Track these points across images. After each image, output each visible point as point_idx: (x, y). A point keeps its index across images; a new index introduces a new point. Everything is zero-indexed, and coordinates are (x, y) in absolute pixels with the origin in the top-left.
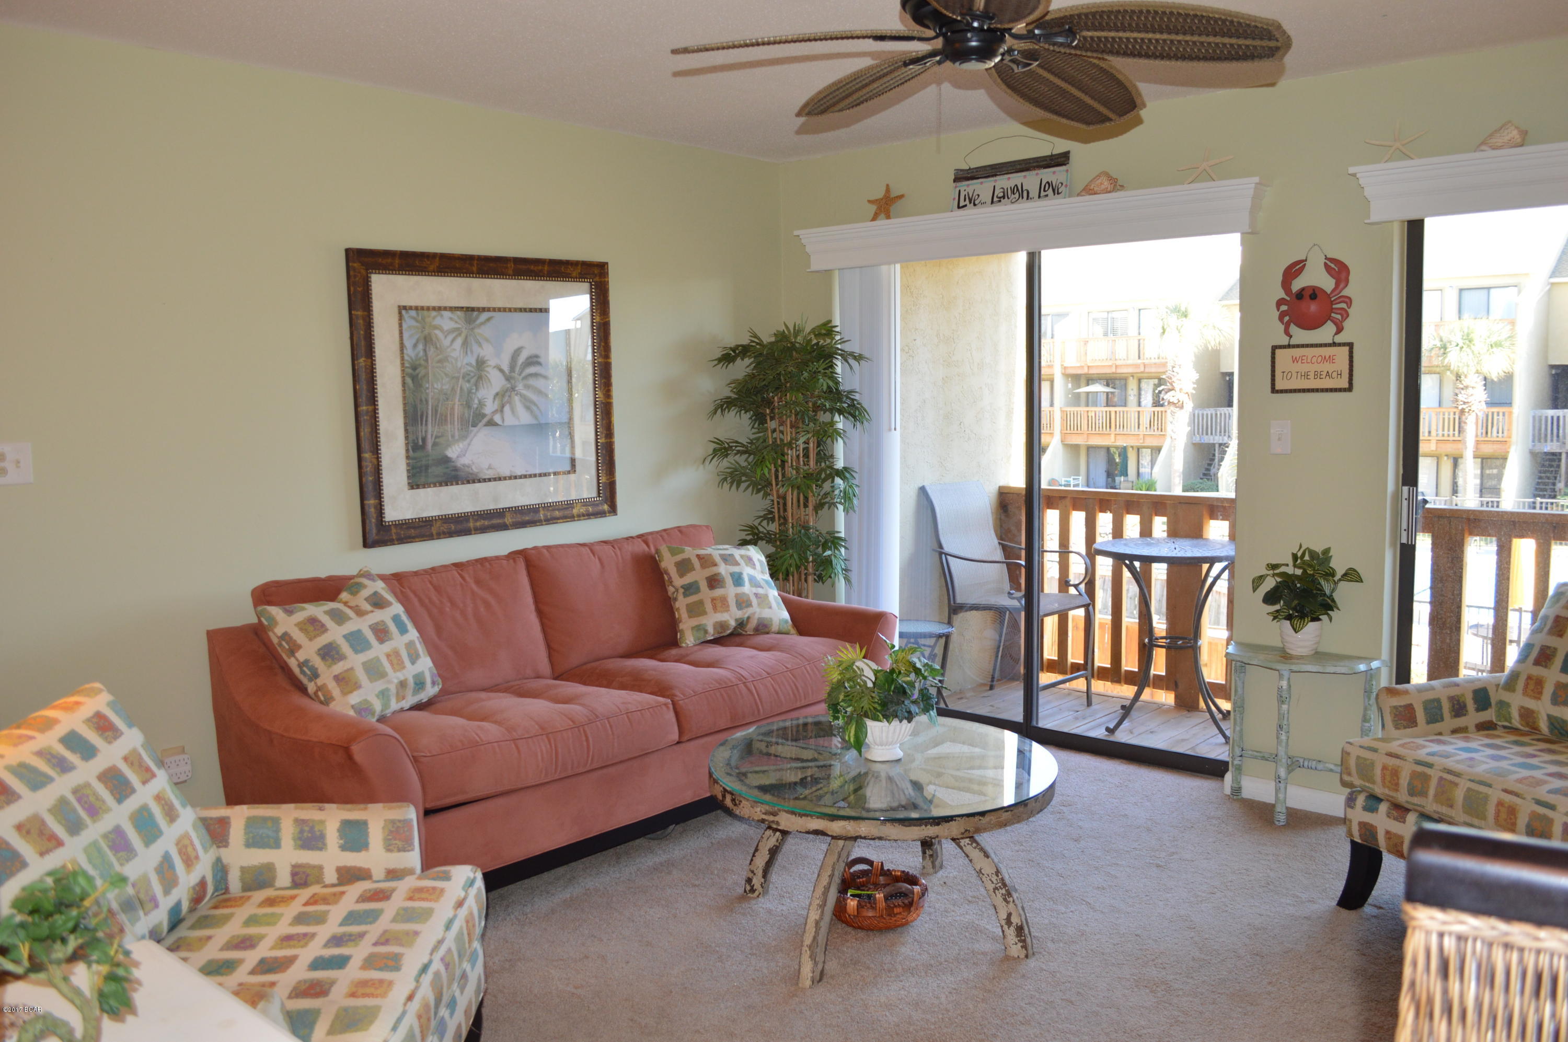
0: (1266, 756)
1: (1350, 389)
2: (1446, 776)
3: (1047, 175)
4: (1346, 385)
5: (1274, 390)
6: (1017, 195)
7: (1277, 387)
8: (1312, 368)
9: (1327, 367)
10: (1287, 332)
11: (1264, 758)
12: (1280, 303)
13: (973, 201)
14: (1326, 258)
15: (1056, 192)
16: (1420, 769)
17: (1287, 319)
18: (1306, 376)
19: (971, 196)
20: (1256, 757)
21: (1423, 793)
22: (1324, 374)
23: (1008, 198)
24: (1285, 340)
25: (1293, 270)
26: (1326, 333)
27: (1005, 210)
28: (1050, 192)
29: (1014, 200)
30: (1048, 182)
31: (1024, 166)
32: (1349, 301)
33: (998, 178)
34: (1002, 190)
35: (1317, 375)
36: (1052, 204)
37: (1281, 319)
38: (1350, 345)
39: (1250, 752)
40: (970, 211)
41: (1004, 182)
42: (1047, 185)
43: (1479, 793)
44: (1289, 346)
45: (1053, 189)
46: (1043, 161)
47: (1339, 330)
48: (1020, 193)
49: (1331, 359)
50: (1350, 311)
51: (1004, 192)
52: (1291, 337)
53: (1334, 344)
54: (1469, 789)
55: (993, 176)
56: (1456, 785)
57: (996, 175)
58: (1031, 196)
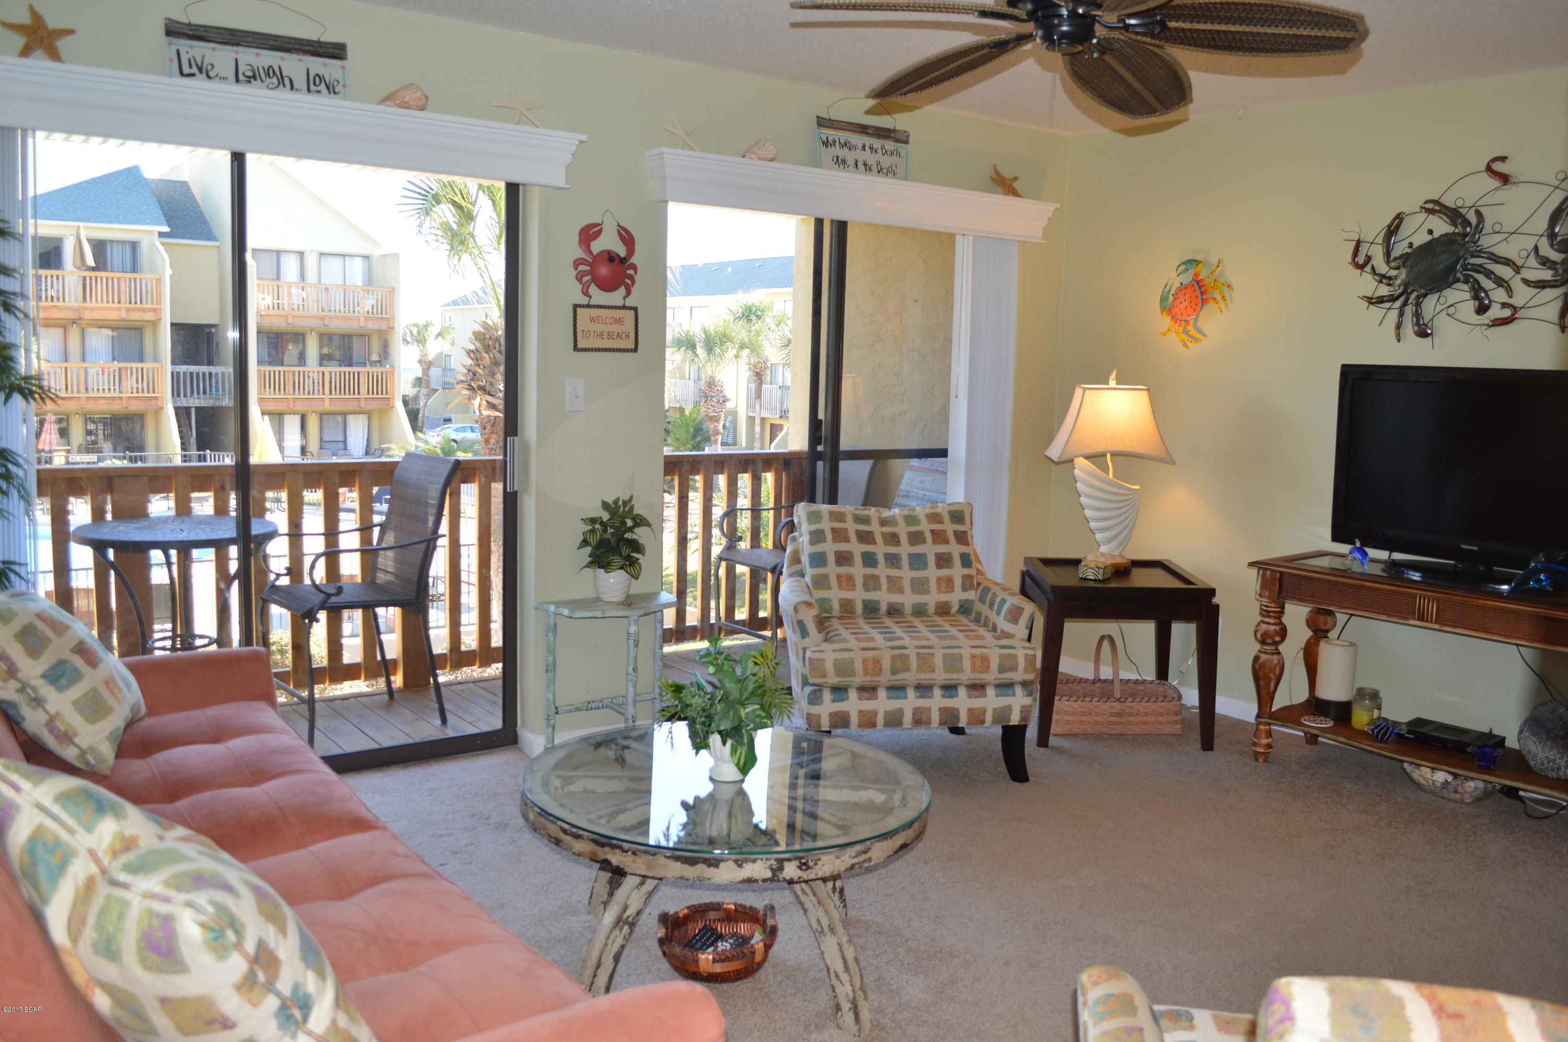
0: (580, 706)
1: (635, 350)
2: (921, 651)
3: (317, 65)
4: (633, 347)
5: (576, 348)
6: (275, 80)
7: (580, 346)
8: (606, 328)
9: (616, 328)
10: (586, 293)
11: (578, 709)
12: (577, 263)
13: (203, 70)
14: (619, 225)
15: (331, 89)
16: (897, 652)
17: (585, 279)
18: (601, 335)
19: (200, 64)
20: (570, 711)
21: (907, 669)
22: (615, 334)
23: (262, 81)
24: (584, 300)
25: (589, 234)
26: (616, 297)
27: (257, 93)
28: (323, 87)
29: (271, 86)
30: (317, 75)
31: (278, 44)
32: (634, 267)
33: (240, 49)
34: (249, 68)
35: (610, 335)
36: (322, 102)
37: (579, 279)
38: (635, 309)
39: (565, 708)
40: (199, 83)
41: (250, 57)
42: (317, 79)
43: (953, 655)
44: (588, 306)
45: (315, 83)
46: (308, 45)
47: (628, 293)
48: (281, 80)
49: (619, 321)
50: (636, 278)
51: (253, 71)
52: (590, 297)
53: (624, 307)
54: (944, 655)
55: (233, 44)
56: (933, 655)
57: (238, 45)
58: (296, 85)
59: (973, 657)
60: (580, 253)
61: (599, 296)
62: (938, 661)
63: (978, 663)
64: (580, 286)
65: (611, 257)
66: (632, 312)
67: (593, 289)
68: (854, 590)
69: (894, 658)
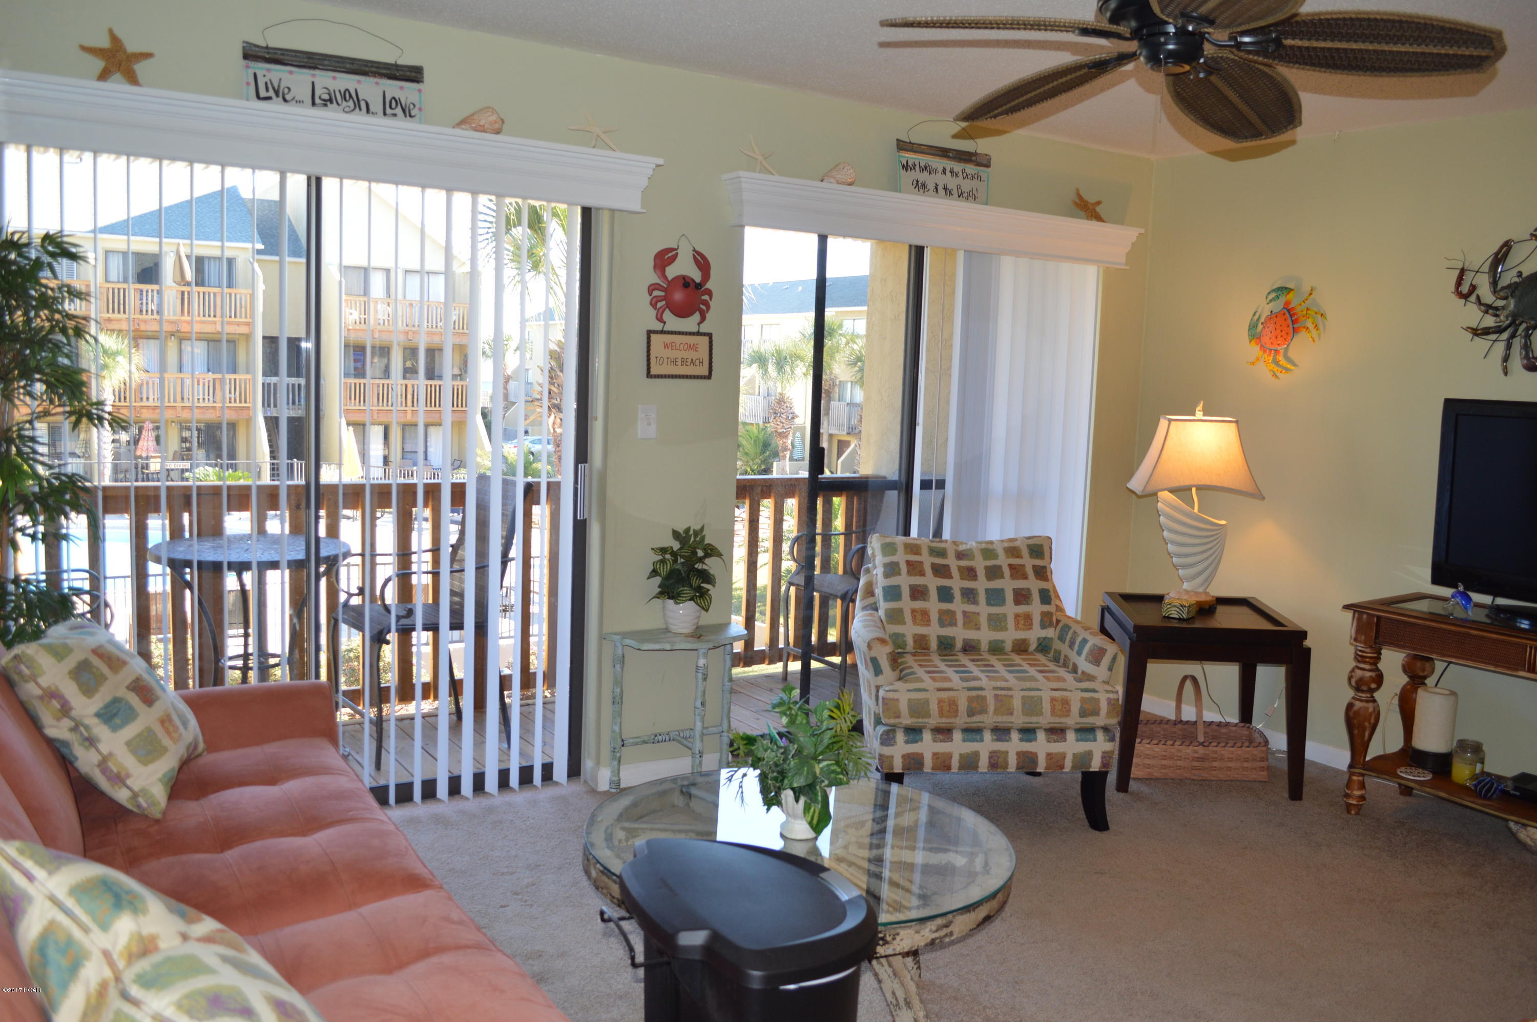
0: (646, 739)
1: (709, 377)
2: (999, 692)
3: (393, 88)
4: (707, 373)
5: (649, 375)
6: (351, 103)
7: (653, 372)
8: (680, 355)
9: (691, 355)
10: (660, 319)
11: (645, 742)
12: (652, 288)
13: (280, 94)
14: (694, 250)
15: (407, 112)
16: (974, 693)
17: (659, 305)
18: (675, 362)
19: (276, 86)
20: (636, 744)
21: (984, 711)
22: (689, 361)
23: (338, 104)
24: (658, 326)
25: (664, 258)
26: (690, 323)
27: (332, 115)
28: (399, 111)
29: (347, 109)
30: (394, 98)
31: (355, 67)
32: (709, 293)
33: (317, 72)
34: (326, 91)
35: (684, 362)
36: (398, 125)
37: (652, 304)
38: (710, 335)
39: (631, 741)
40: (275, 107)
41: (327, 81)
42: (393, 102)
43: (1032, 697)
44: (662, 332)
45: (391, 106)
46: (384, 68)
47: (703, 319)
48: (357, 103)
49: (693, 347)
50: (712, 303)
51: (329, 94)
52: (665, 323)
53: (698, 334)
54: (1023, 697)
55: (310, 68)
56: (1012, 696)
57: (315, 68)
58: (372, 108)
59: (1053, 700)
60: (655, 279)
61: (673, 322)
62: (1017, 704)
63: (1058, 707)
64: (654, 312)
65: (686, 282)
66: (707, 339)
67: (668, 315)
68: (929, 625)
69: (970, 700)
